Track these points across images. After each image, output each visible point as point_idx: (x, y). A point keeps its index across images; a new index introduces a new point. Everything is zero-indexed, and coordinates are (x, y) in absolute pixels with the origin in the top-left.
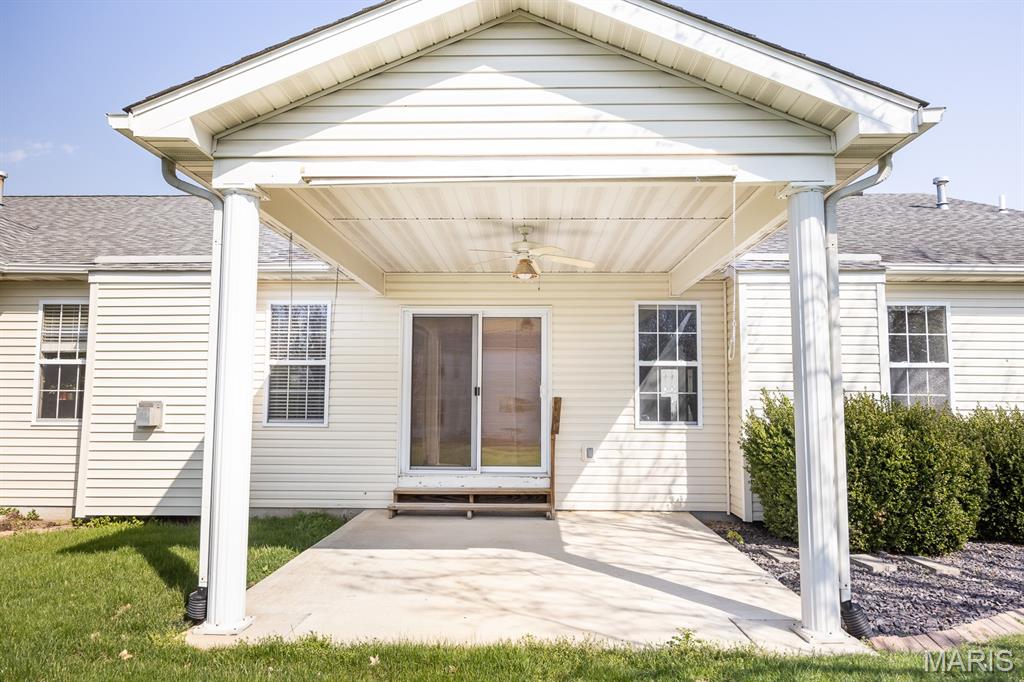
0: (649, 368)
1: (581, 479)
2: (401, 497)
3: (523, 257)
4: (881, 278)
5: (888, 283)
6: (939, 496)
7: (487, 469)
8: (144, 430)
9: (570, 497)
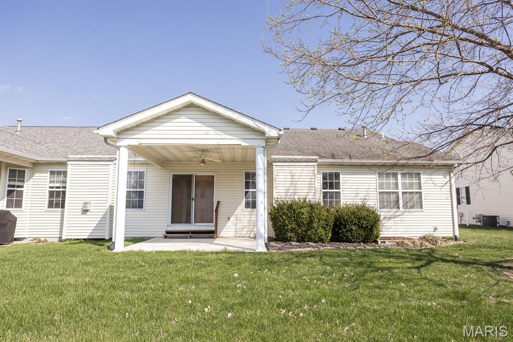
0: (248, 192)
1: (226, 227)
2: (168, 232)
3: (202, 159)
4: (316, 164)
5: (318, 165)
6: (316, 226)
7: (196, 224)
8: (85, 211)
9: (222, 233)
